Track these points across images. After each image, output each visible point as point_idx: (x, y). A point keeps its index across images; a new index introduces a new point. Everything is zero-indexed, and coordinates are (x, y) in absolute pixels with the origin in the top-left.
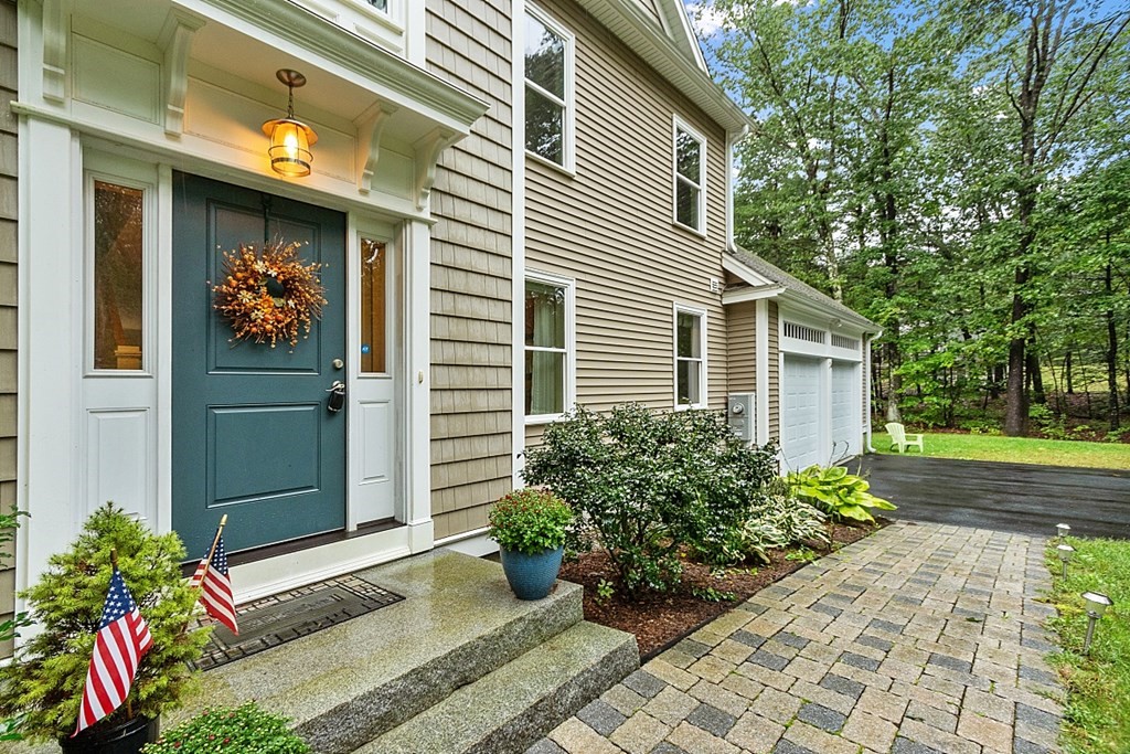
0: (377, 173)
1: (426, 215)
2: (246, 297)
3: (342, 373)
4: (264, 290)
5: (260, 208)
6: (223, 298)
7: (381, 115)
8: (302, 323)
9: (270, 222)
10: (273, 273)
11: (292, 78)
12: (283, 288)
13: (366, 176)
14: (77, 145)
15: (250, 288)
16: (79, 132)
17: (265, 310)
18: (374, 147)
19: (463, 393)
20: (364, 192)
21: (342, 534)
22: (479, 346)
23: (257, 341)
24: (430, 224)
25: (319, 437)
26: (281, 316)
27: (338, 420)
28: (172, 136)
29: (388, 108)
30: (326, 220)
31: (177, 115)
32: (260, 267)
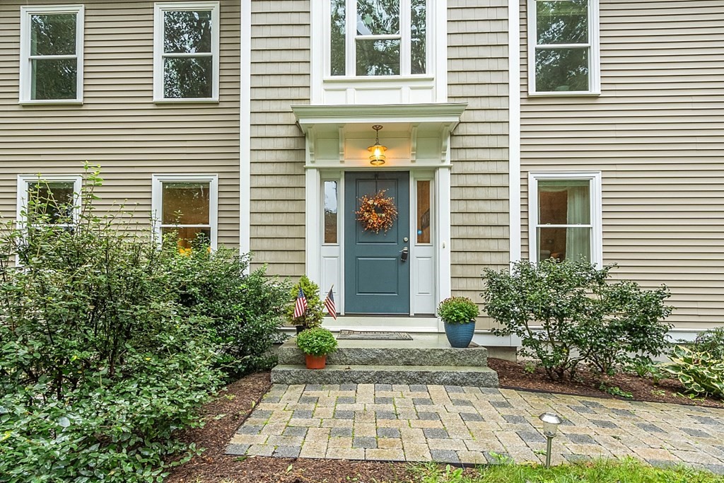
0: (417, 152)
1: (448, 163)
2: (366, 214)
3: (407, 243)
4: (373, 211)
5: (374, 177)
6: (358, 216)
7: (414, 128)
8: (389, 222)
9: (378, 183)
10: (376, 204)
11: (377, 128)
12: (381, 209)
13: (413, 154)
14: (318, 172)
15: (368, 211)
16: (319, 169)
17: (374, 219)
18: (414, 141)
19: (473, 253)
20: (413, 161)
21: (409, 316)
22: (484, 227)
23: (371, 230)
24: (450, 168)
25: (398, 271)
26: (380, 221)
27: (405, 265)
28: (342, 162)
29: (415, 125)
30: (400, 176)
31: (342, 155)
32: (371, 202)
